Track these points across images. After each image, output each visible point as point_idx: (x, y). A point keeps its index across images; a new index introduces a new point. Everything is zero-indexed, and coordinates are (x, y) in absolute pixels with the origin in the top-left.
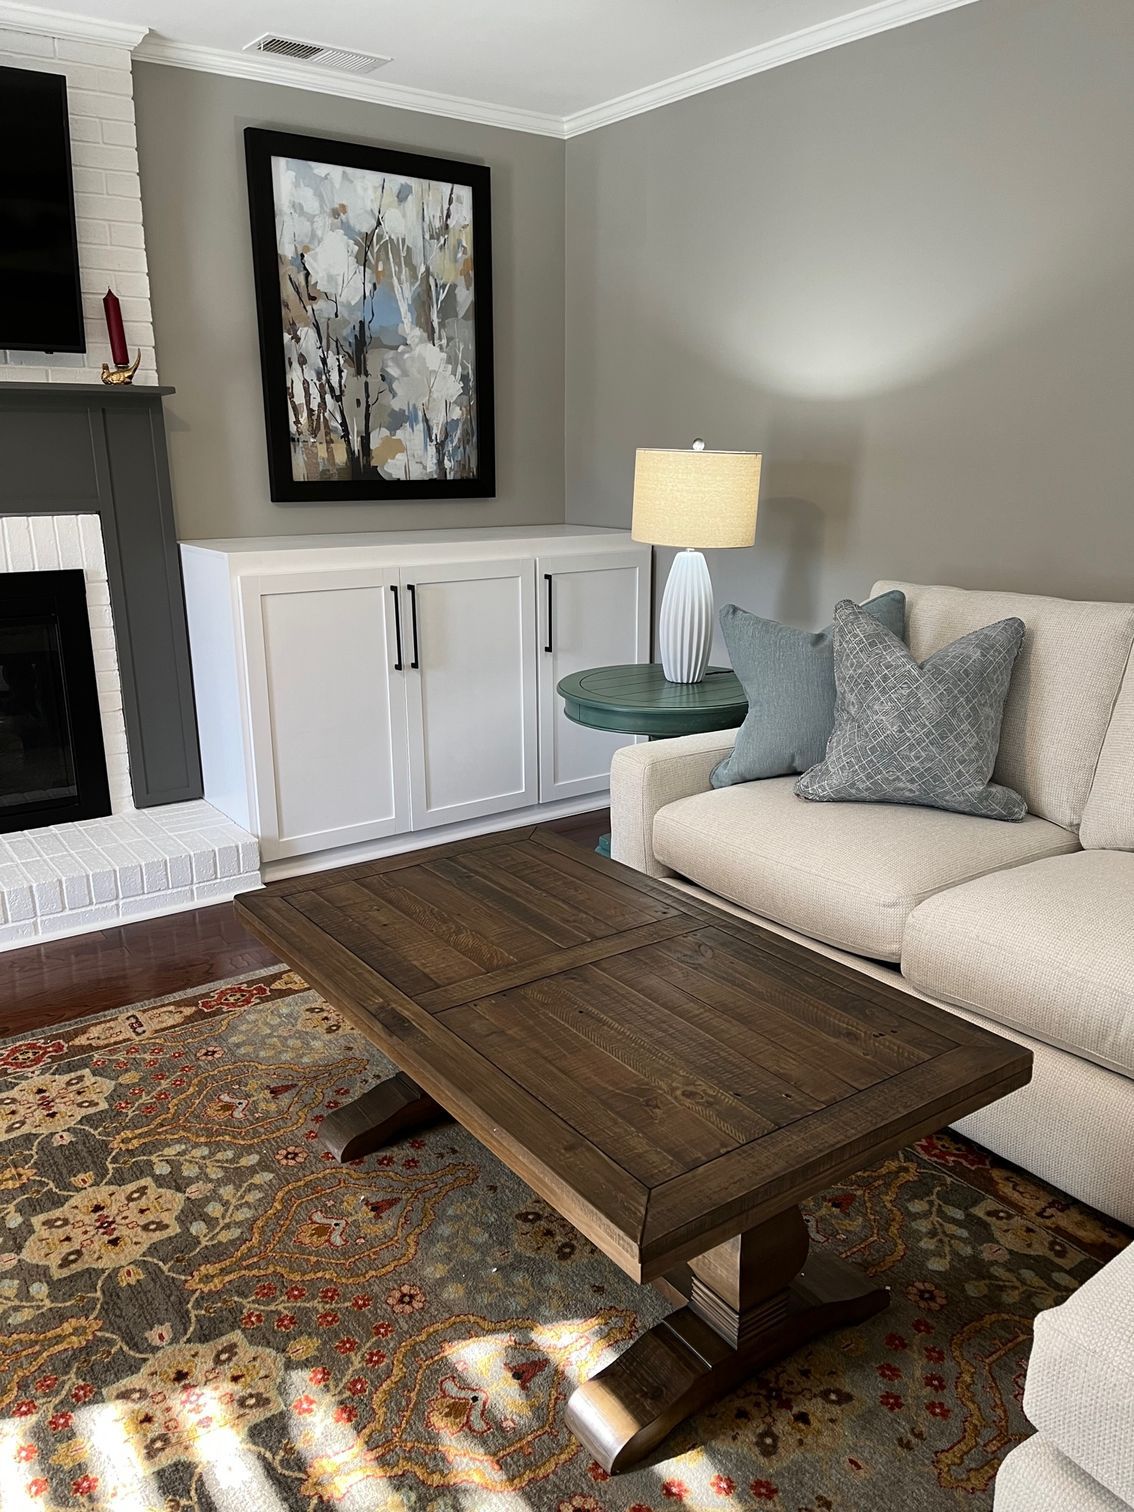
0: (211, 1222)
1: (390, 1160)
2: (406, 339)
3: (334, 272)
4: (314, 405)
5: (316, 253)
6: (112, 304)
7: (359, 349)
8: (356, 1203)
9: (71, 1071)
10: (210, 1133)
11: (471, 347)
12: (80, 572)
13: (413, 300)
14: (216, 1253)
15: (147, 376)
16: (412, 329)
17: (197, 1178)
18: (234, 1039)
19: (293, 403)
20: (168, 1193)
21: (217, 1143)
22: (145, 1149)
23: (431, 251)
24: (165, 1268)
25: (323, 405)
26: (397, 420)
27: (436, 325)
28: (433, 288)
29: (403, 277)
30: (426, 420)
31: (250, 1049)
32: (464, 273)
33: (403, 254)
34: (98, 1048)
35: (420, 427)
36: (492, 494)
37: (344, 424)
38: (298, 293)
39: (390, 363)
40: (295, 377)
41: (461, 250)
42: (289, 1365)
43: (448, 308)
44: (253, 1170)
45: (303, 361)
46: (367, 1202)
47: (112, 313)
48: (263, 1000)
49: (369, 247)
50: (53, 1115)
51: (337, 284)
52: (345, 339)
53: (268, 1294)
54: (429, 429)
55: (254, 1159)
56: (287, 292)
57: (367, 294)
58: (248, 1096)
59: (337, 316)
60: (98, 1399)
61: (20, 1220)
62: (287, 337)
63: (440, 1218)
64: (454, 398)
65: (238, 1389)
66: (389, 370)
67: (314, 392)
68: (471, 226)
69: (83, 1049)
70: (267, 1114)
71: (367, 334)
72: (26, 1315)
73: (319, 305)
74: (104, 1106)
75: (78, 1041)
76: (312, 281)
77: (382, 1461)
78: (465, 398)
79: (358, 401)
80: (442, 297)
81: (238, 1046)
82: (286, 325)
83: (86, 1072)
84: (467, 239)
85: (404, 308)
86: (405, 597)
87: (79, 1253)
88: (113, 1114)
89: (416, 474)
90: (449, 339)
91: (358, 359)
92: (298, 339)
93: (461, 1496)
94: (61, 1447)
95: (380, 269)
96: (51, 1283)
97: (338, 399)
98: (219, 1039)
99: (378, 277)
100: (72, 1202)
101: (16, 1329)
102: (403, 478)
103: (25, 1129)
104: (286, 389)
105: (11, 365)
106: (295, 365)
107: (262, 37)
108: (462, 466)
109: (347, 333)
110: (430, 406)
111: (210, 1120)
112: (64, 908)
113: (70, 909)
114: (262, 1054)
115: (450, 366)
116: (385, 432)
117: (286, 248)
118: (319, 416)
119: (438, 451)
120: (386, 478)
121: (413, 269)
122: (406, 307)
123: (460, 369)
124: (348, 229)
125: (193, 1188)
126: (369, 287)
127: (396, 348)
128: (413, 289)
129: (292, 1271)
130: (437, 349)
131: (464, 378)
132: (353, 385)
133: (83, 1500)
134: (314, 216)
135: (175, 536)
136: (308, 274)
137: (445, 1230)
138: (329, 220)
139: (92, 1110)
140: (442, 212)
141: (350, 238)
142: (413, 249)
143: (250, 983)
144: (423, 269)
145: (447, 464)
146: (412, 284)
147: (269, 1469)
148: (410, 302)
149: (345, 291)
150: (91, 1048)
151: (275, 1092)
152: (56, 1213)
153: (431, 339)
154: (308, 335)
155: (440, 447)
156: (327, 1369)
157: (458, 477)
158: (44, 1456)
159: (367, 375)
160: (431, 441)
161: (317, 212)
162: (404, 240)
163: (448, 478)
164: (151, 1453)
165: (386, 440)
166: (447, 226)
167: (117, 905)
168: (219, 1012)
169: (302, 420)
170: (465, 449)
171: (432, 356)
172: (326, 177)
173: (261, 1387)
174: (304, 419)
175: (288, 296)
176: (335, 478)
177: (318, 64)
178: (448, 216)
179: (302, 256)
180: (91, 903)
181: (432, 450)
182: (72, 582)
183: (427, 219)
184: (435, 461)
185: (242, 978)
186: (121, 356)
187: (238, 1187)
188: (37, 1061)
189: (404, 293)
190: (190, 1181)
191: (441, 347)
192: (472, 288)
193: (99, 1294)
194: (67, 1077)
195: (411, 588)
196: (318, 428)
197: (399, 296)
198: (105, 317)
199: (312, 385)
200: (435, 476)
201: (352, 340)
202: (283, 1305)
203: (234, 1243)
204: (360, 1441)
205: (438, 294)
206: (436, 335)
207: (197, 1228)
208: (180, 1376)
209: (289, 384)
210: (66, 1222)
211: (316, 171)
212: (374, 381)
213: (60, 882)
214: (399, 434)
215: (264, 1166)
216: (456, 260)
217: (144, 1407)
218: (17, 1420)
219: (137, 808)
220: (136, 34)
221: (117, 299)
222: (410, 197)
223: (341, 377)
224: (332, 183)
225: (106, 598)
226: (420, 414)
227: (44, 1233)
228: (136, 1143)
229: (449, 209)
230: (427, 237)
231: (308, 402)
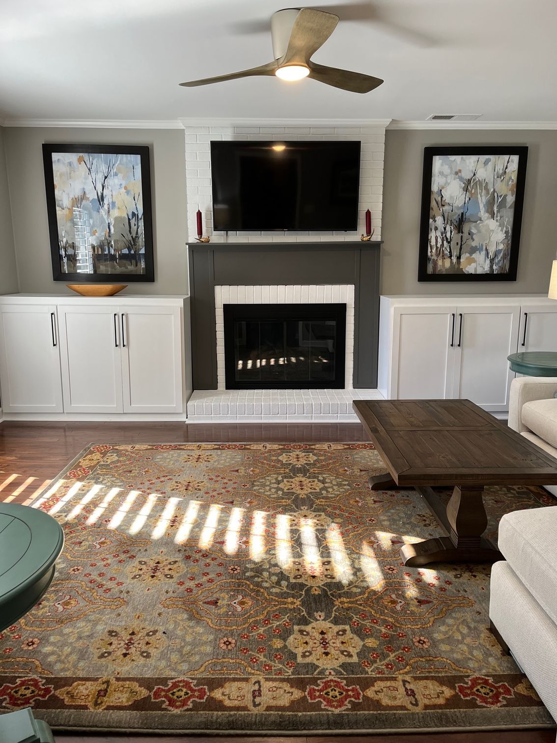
0: (328, 492)
1: (387, 493)
2: (481, 218)
3: (453, 195)
4: (439, 245)
5: (447, 189)
6: (368, 214)
7: (460, 223)
8: (370, 500)
9: (307, 453)
10: (337, 474)
11: (511, 219)
12: (346, 304)
13: (486, 203)
14: (326, 498)
15: (376, 237)
16: (484, 214)
17: (329, 483)
18: (356, 456)
19: (430, 245)
20: (320, 483)
21: (338, 477)
22: (318, 473)
23: (497, 183)
24: (312, 497)
25: (442, 245)
26: (473, 250)
27: (495, 212)
28: (496, 197)
29: (483, 194)
30: (487, 250)
31: (359, 459)
32: (511, 190)
33: (484, 185)
34: (316, 449)
35: (484, 253)
36: (515, 280)
37: (450, 252)
38: (437, 204)
39: (473, 228)
40: (432, 235)
41: (511, 181)
42: (333, 522)
43: (502, 205)
44: (345, 485)
45: (436, 229)
46: (373, 500)
47: (368, 216)
48: (370, 449)
49: (468, 185)
50: (298, 461)
51: (454, 199)
52: (455, 220)
53: (335, 508)
54: (487, 253)
55: (347, 483)
56: (433, 204)
57: (466, 202)
58: (353, 469)
59: (452, 211)
60: (284, 514)
61: (281, 479)
62: (431, 220)
63: (393, 508)
64: (501, 240)
65: (318, 522)
66: (472, 231)
67: (439, 240)
68: (517, 171)
69: (312, 449)
70: (356, 475)
71: (464, 217)
72: (275, 496)
73: (446, 208)
74: (312, 462)
75: (312, 447)
76: (444, 199)
77: (345, 544)
78: (507, 240)
79: (457, 244)
80: (500, 200)
81: (356, 458)
82: (431, 215)
83: (311, 454)
84: (514, 177)
85: (481, 206)
86: (458, 318)
87: (292, 489)
88: (314, 464)
89: (480, 271)
90: (501, 217)
91: (459, 227)
92: (435, 221)
93: (362, 556)
94: (272, 519)
95: (473, 192)
96: (283, 492)
97: (449, 242)
98: (352, 455)
99: (471, 196)
100: (295, 479)
101: (271, 498)
102: (473, 273)
103: (290, 462)
104: (428, 239)
105: (334, 236)
106: (433, 230)
107: (432, 115)
108: (501, 268)
109: (456, 218)
110: (490, 244)
111: (339, 472)
112: (321, 413)
113: (323, 414)
114: (363, 461)
115: (500, 228)
116: (468, 255)
117: (435, 188)
118: (440, 250)
119: (491, 262)
120: (466, 273)
121: (487, 190)
122: (483, 205)
123: (505, 228)
124: (461, 179)
125: (327, 484)
126: (467, 199)
127: (476, 222)
128: (487, 198)
129: (344, 506)
130: (495, 221)
131: (506, 232)
132: (456, 237)
133: (273, 528)
134: (447, 175)
135: (379, 293)
136: (442, 197)
137: (392, 511)
138: (453, 176)
139: (309, 462)
140: (504, 167)
141: (461, 182)
142: (489, 183)
143: (368, 444)
144: (492, 190)
145: (494, 267)
146: (486, 196)
147: (317, 537)
148: (485, 203)
149: (457, 201)
150: (315, 449)
151: (361, 470)
152: (291, 480)
153: (493, 217)
154: (439, 220)
155: (492, 261)
156: (341, 525)
157: (499, 273)
158: (267, 519)
159: (462, 233)
160: (488, 258)
161: (449, 174)
162: (485, 180)
163: (494, 273)
164: (291, 526)
165: (467, 258)
166: (505, 172)
167: (337, 416)
168: (356, 449)
169: (433, 251)
170: (503, 261)
171: (493, 224)
172: (454, 161)
173: (323, 523)
174: (434, 251)
175: (433, 206)
176: (444, 273)
177: (455, 120)
178: (506, 168)
179: (441, 190)
180: (329, 413)
181: (488, 262)
182: (342, 307)
183: (496, 170)
184: (489, 266)
185: (367, 442)
186: (369, 231)
187: (339, 487)
188: (299, 449)
189: (482, 200)
190: (327, 483)
191: (497, 221)
192: (514, 196)
193: (294, 497)
194: (305, 454)
195: (461, 315)
196: (439, 254)
197: (480, 202)
198: (365, 218)
199: (439, 238)
200: (488, 272)
201: (458, 220)
202: (337, 512)
203: (332, 498)
204: (342, 539)
205: (498, 199)
206: (495, 216)
207: (324, 492)
208: (305, 516)
209: (429, 238)
210: (292, 482)
211: (450, 159)
212: (466, 235)
213: (321, 404)
214: (474, 256)
215: (348, 485)
216: (508, 185)
217: (294, 518)
218: (265, 512)
219: (354, 388)
220: (387, 122)
221: (370, 212)
222: (489, 163)
223: (451, 234)
224: (457, 163)
225: (353, 314)
226: (484, 247)
227: (286, 483)
228: (317, 472)
229: (507, 166)
230: (496, 177)
231: (436, 244)
